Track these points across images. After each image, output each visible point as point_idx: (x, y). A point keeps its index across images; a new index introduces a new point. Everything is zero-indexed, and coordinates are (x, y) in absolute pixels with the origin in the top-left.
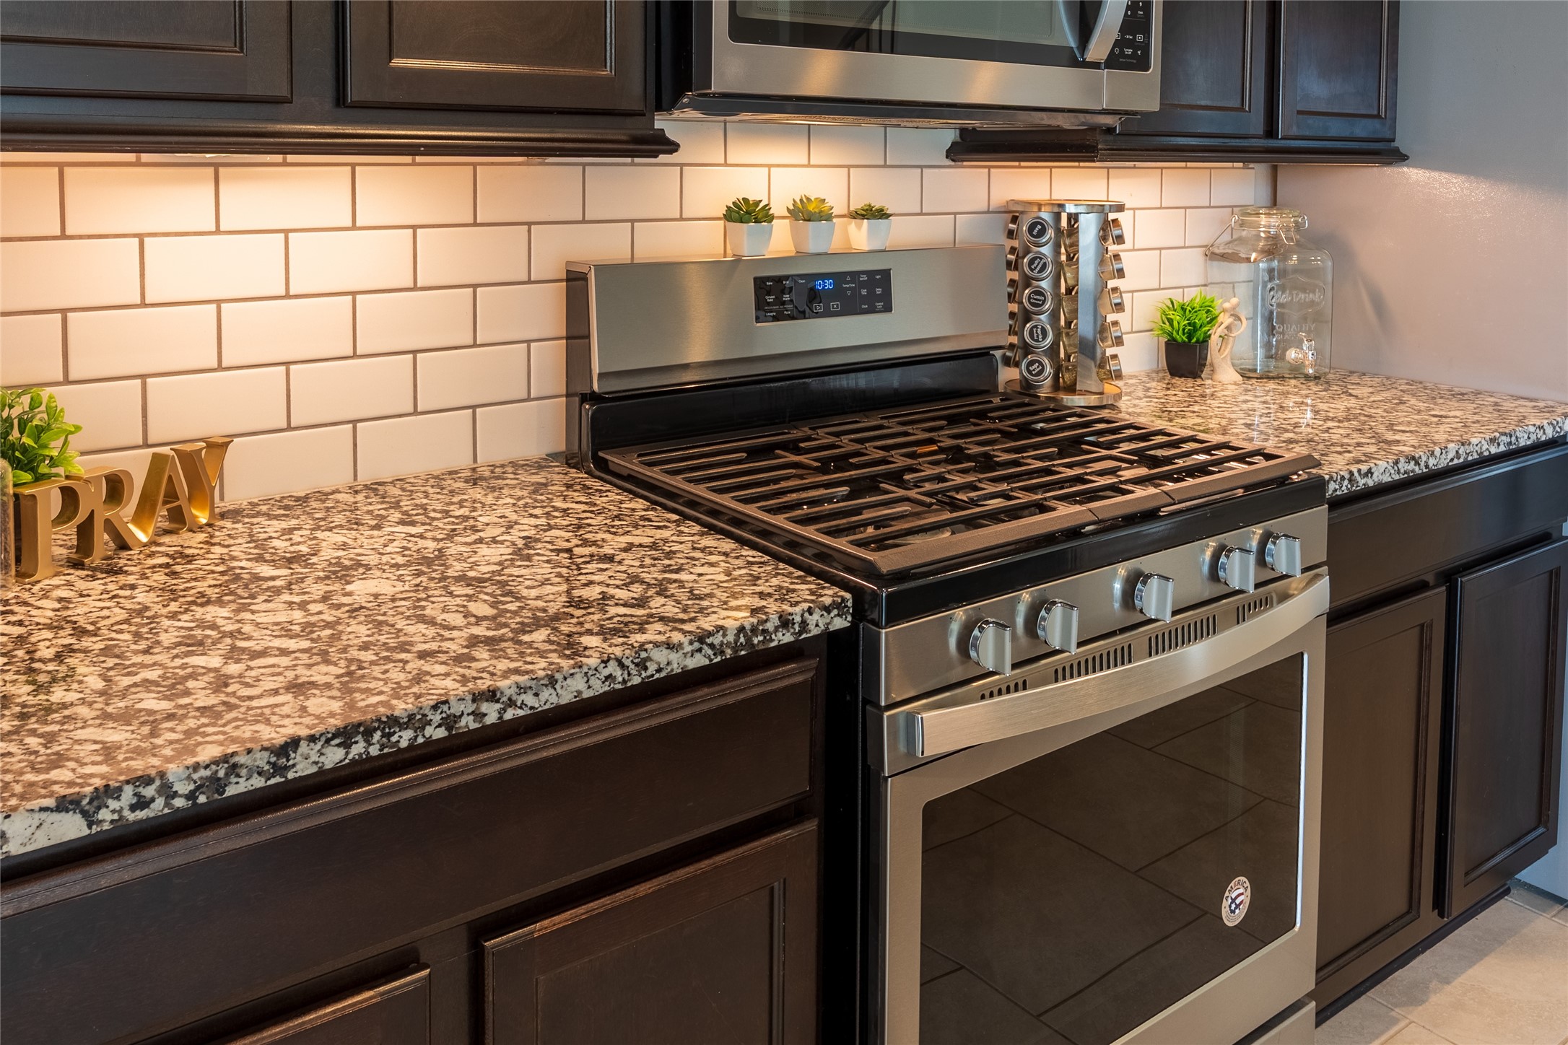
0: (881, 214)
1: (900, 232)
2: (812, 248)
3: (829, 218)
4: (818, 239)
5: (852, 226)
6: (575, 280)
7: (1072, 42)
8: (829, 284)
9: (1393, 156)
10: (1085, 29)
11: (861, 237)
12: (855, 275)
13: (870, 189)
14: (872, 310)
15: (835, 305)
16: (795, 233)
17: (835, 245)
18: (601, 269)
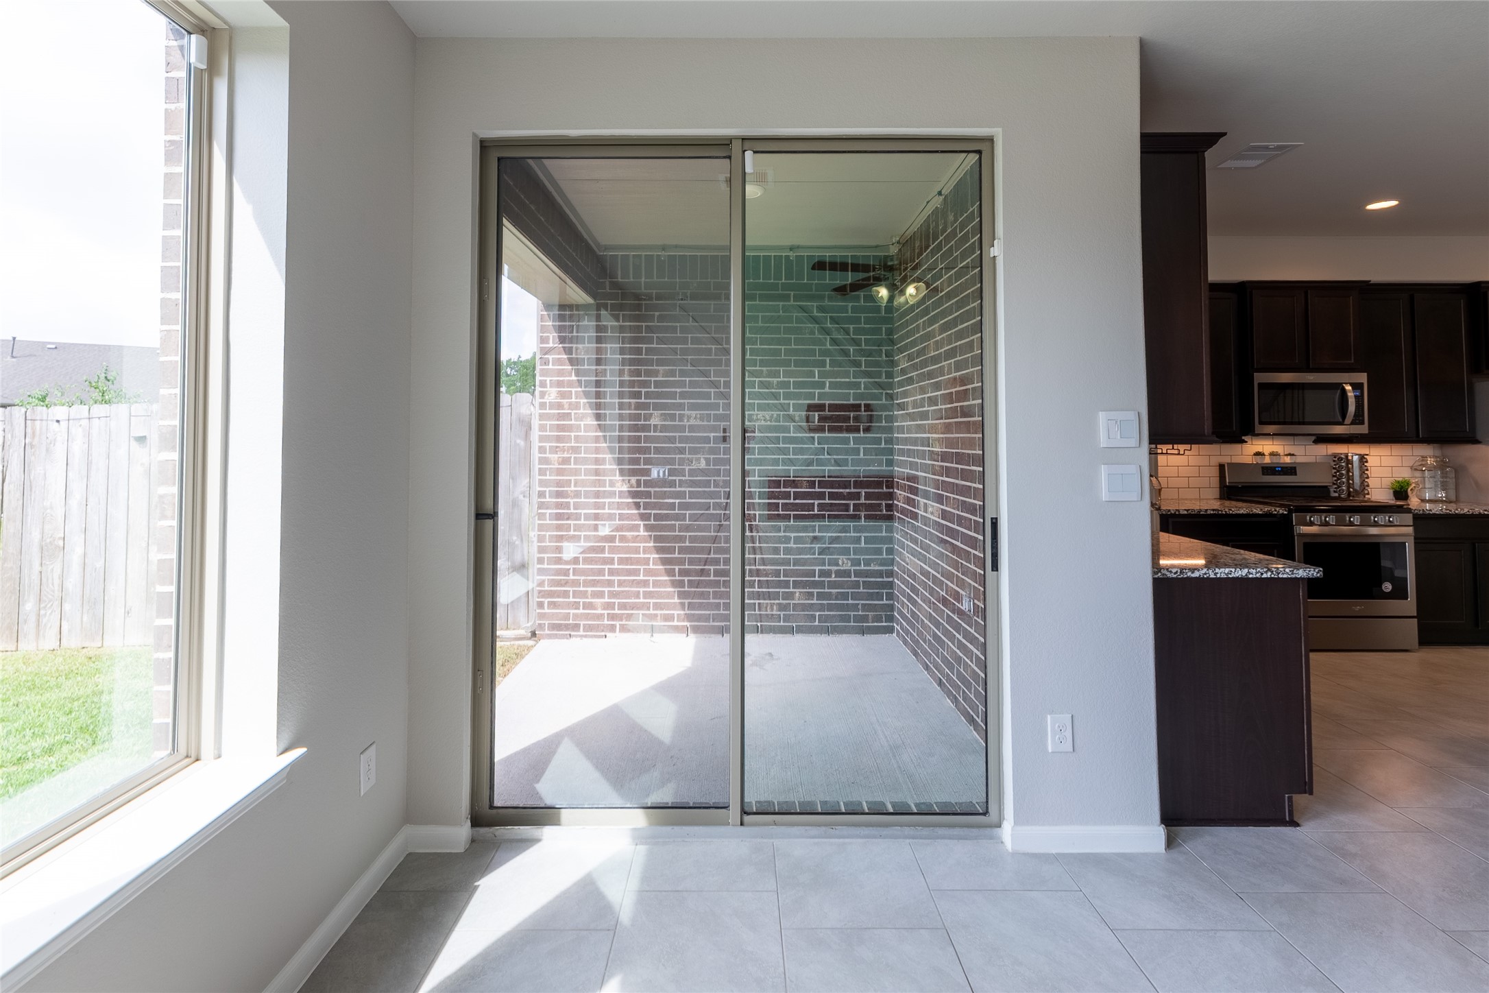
0: (1293, 455)
1: (1299, 460)
2: (1275, 461)
3: (1279, 455)
4: (1275, 460)
5: (1286, 457)
6: (1222, 467)
7: (1341, 420)
8: (1280, 469)
9: (1477, 442)
10: (1344, 415)
11: (1288, 460)
12: (1287, 467)
13: (1289, 449)
14: (1291, 475)
15: (1282, 473)
16: (1271, 459)
17: (1282, 461)
18: (1228, 463)
